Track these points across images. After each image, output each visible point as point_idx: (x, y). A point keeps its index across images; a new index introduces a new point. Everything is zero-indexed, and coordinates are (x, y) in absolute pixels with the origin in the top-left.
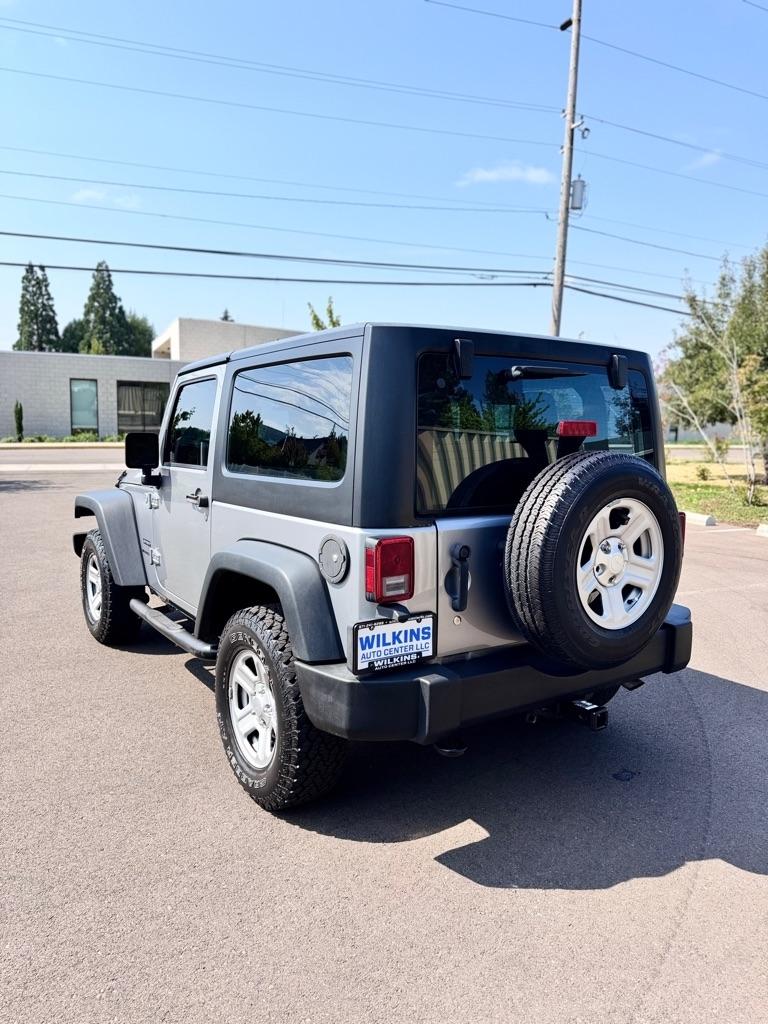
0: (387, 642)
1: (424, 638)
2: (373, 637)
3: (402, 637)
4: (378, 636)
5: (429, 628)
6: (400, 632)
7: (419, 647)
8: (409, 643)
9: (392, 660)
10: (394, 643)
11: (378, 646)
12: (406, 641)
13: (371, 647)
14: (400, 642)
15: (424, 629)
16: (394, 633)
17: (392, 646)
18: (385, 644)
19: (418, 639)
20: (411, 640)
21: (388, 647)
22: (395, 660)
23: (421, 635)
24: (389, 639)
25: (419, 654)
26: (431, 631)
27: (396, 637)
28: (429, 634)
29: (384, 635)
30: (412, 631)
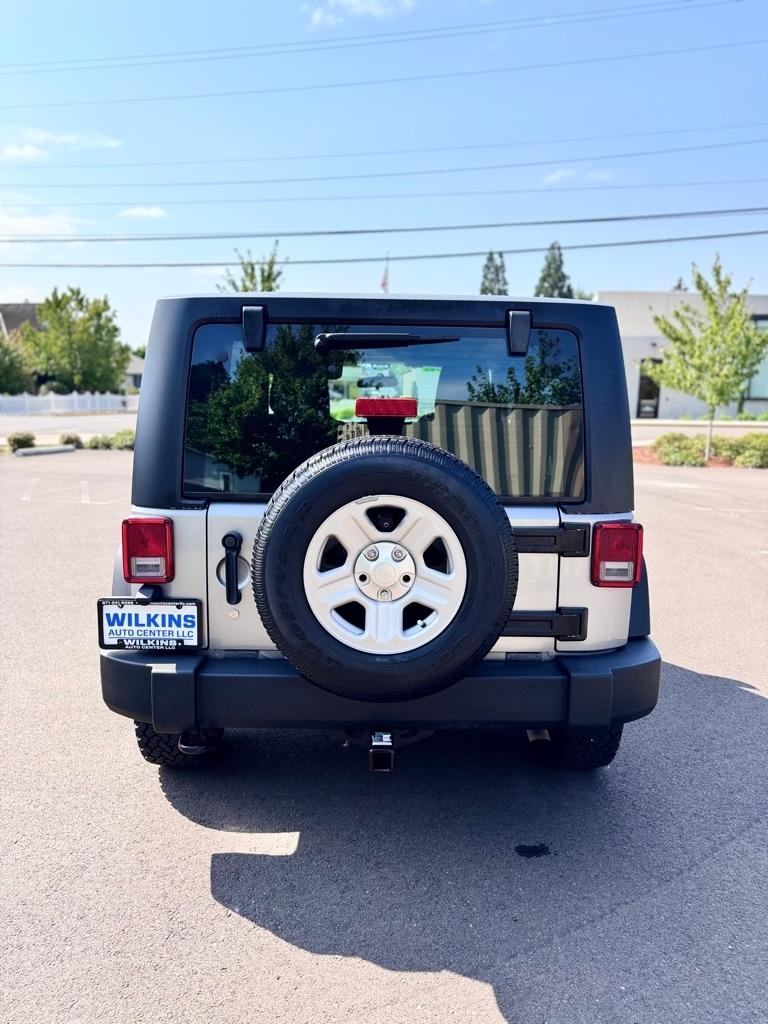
0: (140, 622)
1: (186, 626)
2: (123, 615)
3: (159, 620)
4: (130, 615)
5: (193, 617)
6: (156, 616)
7: (180, 634)
8: (167, 628)
9: (145, 641)
10: (149, 625)
11: (130, 624)
12: (164, 625)
13: (121, 624)
14: (156, 625)
15: (186, 617)
16: (149, 616)
17: (146, 628)
18: (137, 624)
19: (179, 625)
20: (170, 625)
21: (142, 628)
22: (149, 643)
23: (183, 622)
24: (143, 620)
25: (182, 641)
26: (196, 620)
27: (151, 620)
28: (193, 622)
29: (137, 616)
30: (171, 617)
